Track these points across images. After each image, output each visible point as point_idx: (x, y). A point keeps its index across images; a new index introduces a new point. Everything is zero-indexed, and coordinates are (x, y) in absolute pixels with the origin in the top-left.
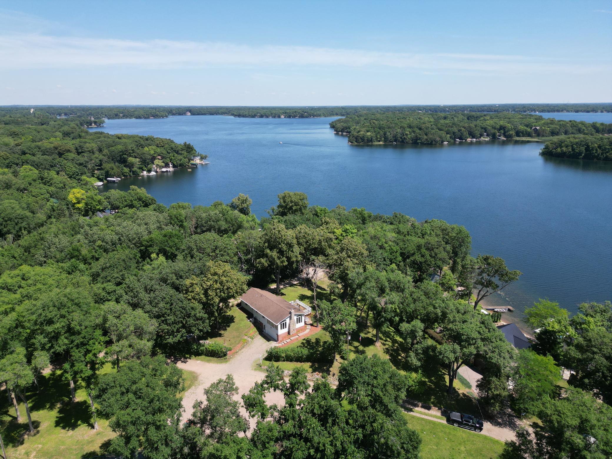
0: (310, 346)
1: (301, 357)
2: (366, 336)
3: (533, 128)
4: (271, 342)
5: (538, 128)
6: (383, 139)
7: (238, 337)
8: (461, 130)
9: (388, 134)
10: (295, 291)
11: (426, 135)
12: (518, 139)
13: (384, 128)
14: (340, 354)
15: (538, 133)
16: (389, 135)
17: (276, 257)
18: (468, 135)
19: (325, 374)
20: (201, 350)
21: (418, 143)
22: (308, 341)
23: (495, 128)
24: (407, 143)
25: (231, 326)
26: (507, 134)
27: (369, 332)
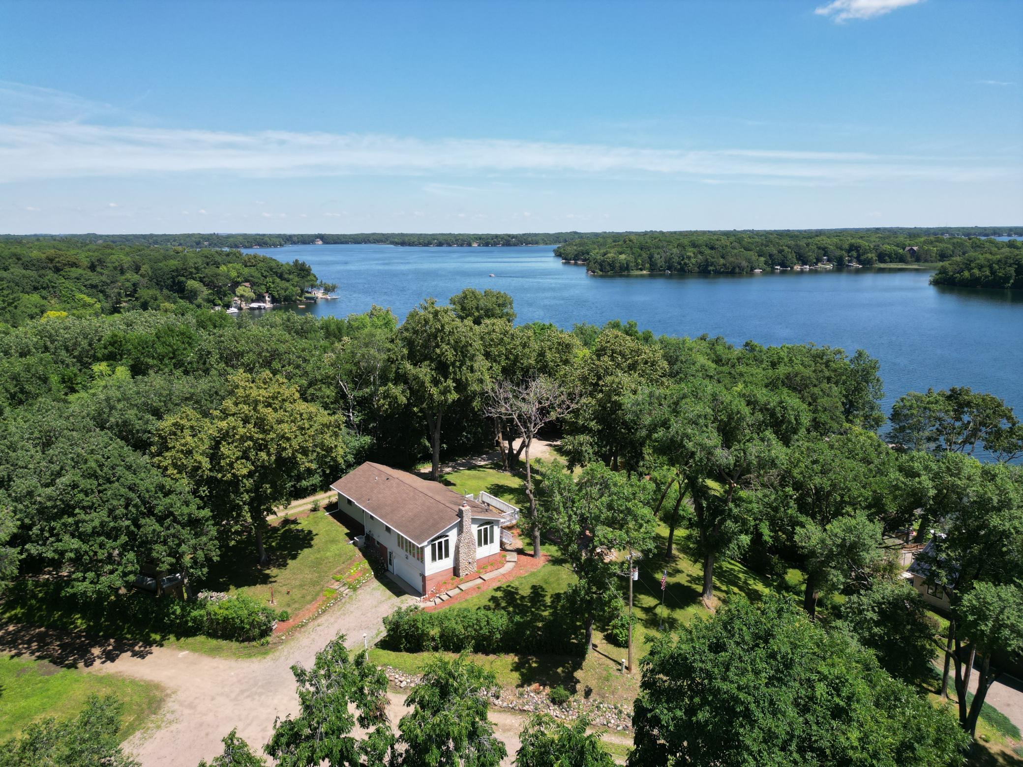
0: (516, 606)
1: (488, 638)
2: (672, 580)
3: (908, 248)
4: (406, 597)
5: (915, 248)
6: (647, 265)
7: (314, 583)
8: (783, 251)
9: (656, 256)
10: (479, 478)
11: (723, 257)
12: (882, 266)
13: (648, 249)
14: (603, 630)
15: (917, 257)
16: (658, 258)
17: (427, 379)
18: (795, 260)
19: (561, 691)
20: (194, 620)
21: (709, 272)
22: (510, 595)
23: (841, 249)
24: (690, 272)
25: (300, 557)
26: (862, 258)
27: (679, 571)
